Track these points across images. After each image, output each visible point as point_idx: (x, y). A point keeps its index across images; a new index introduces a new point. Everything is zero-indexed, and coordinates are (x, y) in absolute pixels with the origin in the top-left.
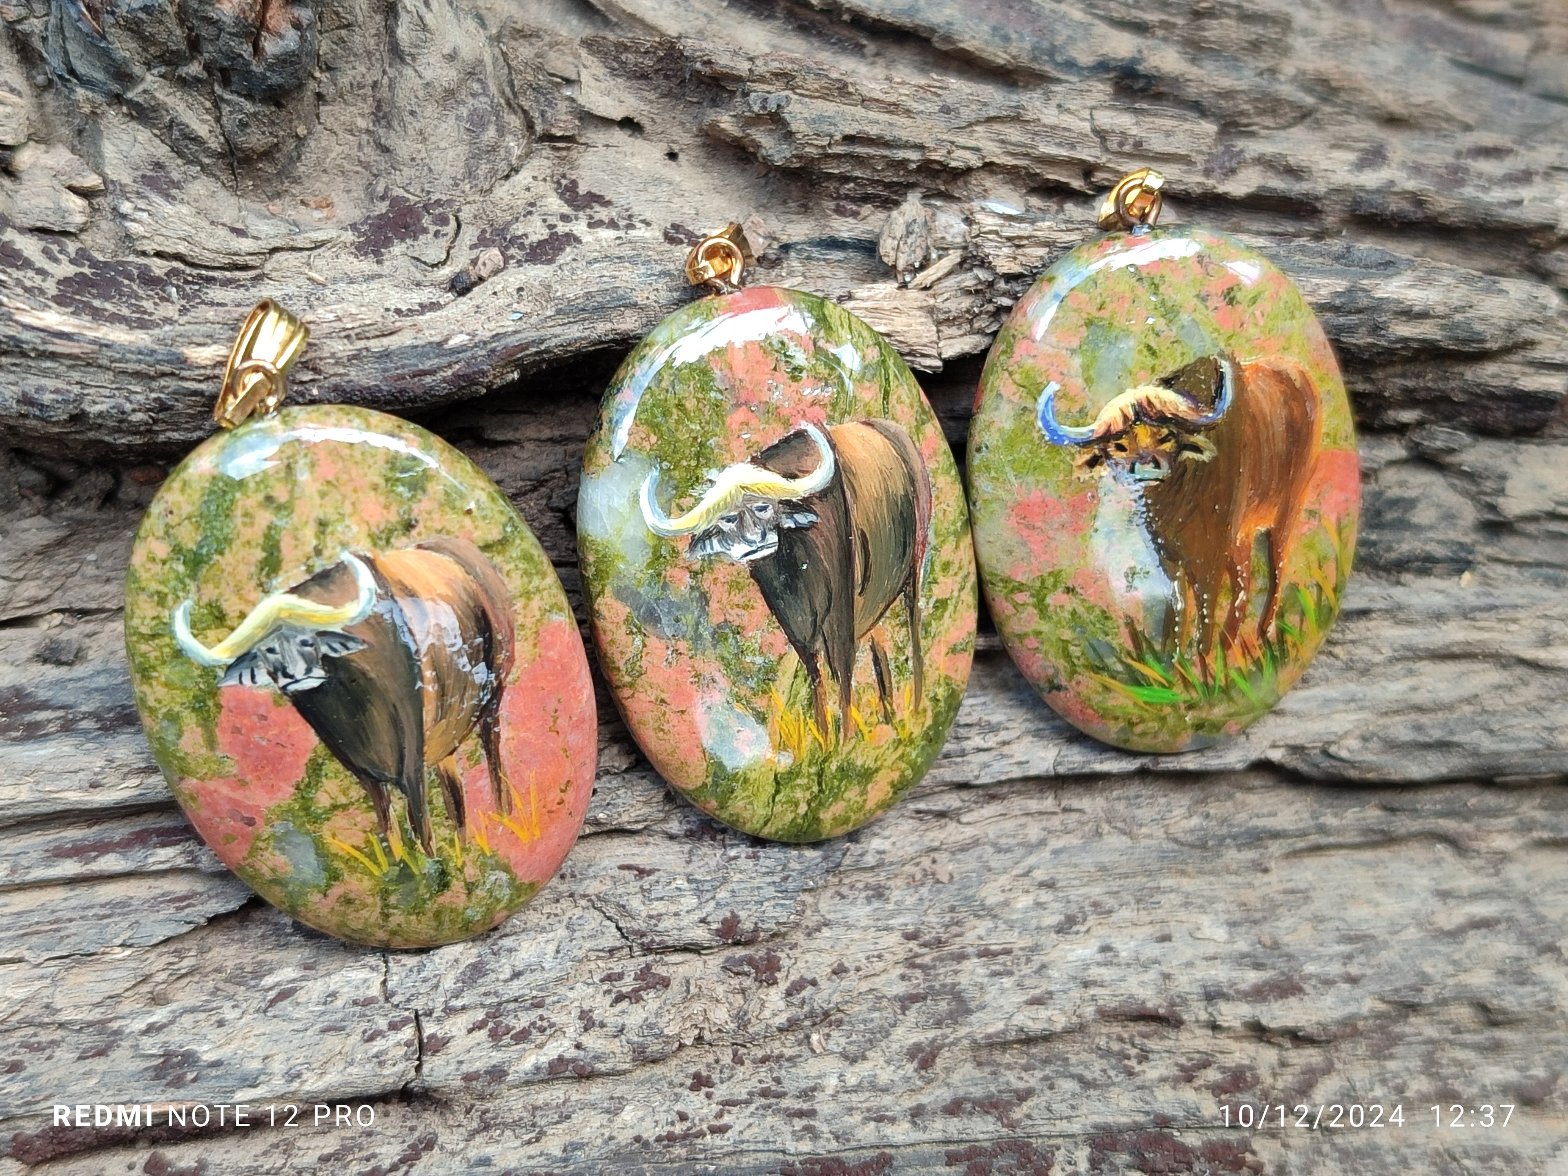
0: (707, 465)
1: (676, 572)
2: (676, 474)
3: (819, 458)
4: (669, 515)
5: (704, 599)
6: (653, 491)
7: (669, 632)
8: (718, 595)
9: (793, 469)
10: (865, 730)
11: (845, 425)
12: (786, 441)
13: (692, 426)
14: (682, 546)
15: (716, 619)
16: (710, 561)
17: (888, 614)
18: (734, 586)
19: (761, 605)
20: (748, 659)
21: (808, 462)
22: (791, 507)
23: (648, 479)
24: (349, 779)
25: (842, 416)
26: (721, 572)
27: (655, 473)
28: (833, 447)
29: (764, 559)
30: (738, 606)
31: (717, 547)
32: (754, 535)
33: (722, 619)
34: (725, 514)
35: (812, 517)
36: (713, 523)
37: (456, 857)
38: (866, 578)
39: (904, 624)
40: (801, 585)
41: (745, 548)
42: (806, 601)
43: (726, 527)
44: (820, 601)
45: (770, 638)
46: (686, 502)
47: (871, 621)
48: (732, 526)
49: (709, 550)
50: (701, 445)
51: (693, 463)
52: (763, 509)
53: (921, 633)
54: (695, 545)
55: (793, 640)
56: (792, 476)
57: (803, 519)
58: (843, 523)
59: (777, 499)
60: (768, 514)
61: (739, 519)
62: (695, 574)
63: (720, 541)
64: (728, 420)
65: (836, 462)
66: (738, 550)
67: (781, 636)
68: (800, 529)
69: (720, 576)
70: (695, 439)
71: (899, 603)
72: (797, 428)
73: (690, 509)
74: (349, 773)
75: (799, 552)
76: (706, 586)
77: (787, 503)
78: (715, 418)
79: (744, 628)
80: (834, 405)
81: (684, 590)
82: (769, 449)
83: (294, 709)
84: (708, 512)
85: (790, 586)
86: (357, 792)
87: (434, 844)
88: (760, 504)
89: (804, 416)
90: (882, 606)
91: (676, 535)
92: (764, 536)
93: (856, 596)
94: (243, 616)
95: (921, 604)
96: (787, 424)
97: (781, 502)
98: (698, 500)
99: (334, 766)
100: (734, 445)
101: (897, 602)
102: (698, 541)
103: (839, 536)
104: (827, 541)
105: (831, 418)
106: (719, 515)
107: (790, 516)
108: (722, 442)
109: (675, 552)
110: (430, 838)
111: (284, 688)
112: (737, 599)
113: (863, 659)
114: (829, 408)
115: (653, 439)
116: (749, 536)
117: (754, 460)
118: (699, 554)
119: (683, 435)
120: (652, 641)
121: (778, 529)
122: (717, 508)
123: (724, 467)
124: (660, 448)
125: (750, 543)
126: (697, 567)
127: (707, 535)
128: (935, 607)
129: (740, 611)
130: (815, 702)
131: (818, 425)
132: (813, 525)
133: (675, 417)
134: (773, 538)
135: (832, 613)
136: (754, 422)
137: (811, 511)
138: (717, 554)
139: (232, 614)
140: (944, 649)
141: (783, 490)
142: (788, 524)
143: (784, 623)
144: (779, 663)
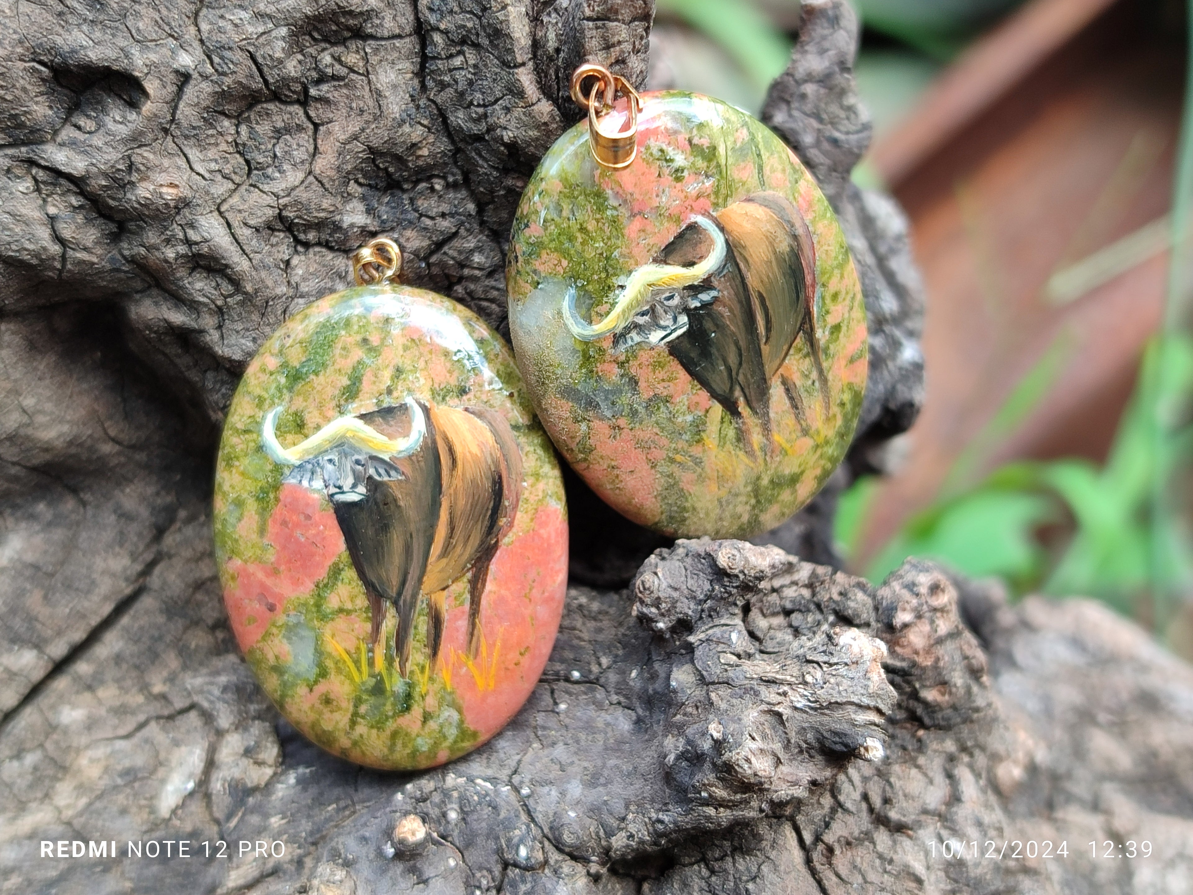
0: (615, 275)
1: (606, 366)
2: (590, 288)
3: (712, 242)
4: (590, 323)
5: (634, 382)
6: (573, 306)
7: (608, 414)
8: (645, 376)
9: (690, 257)
10: (786, 446)
11: (729, 207)
12: (680, 236)
13: (597, 245)
14: (607, 345)
15: (646, 395)
16: (632, 353)
17: (792, 351)
18: (658, 365)
19: (682, 375)
20: (680, 420)
21: (703, 248)
22: (694, 289)
23: (567, 297)
24: (359, 588)
25: (725, 200)
26: (644, 356)
27: (572, 291)
28: (722, 229)
29: (678, 338)
30: (663, 380)
31: (637, 339)
32: (666, 321)
33: (652, 394)
34: (638, 310)
35: (714, 293)
36: (630, 320)
37: (422, 685)
38: (768, 329)
39: (807, 355)
40: (714, 350)
41: (662, 333)
42: (720, 362)
43: (641, 320)
44: (733, 359)
45: (695, 399)
46: (605, 307)
47: (778, 362)
48: (647, 318)
49: (630, 343)
50: (607, 258)
51: (603, 275)
52: (671, 297)
53: (822, 357)
54: (618, 342)
55: (714, 395)
56: (691, 264)
57: (705, 297)
58: (741, 290)
59: (681, 287)
60: (676, 301)
61: (652, 311)
62: (621, 365)
63: (638, 334)
64: (626, 231)
65: (727, 242)
66: (655, 337)
67: (704, 394)
68: (705, 305)
69: (643, 360)
70: (602, 254)
71: (800, 341)
72: (688, 222)
73: (608, 313)
74: (360, 583)
75: (708, 324)
76: (633, 371)
77: (691, 288)
78: (615, 233)
79: (672, 397)
80: (717, 193)
81: (615, 378)
82: (667, 247)
83: (334, 516)
84: (624, 312)
85: (705, 354)
86: (362, 602)
87: (409, 666)
88: (667, 294)
89: (692, 209)
90: (785, 347)
91: (600, 337)
92: (675, 319)
93: (763, 346)
94: (318, 428)
95: (819, 334)
96: (678, 221)
97: (685, 288)
98: (613, 305)
99: (350, 574)
100: (636, 251)
101: (798, 340)
102: (618, 338)
103: (740, 302)
104: (731, 310)
105: (716, 205)
106: (633, 312)
107: (695, 297)
108: (625, 251)
109: (601, 351)
110: (407, 660)
111: (332, 495)
112: (661, 374)
113: (776, 391)
114: (712, 197)
115: (565, 263)
116: (662, 323)
117: (655, 261)
118: (622, 348)
119: (590, 253)
120: (596, 424)
121: (686, 310)
122: (630, 307)
123: (630, 272)
124: (572, 269)
125: (664, 328)
126: (623, 358)
127: (627, 330)
128: (832, 333)
129: (666, 384)
130: (741, 437)
131: (706, 214)
132: (715, 299)
133: (580, 240)
134: (683, 319)
135: (744, 365)
136: (649, 229)
137: (712, 288)
138: (638, 343)
139: (310, 425)
140: (843, 363)
141: (685, 278)
142: (694, 304)
143: (704, 384)
144: (706, 416)
